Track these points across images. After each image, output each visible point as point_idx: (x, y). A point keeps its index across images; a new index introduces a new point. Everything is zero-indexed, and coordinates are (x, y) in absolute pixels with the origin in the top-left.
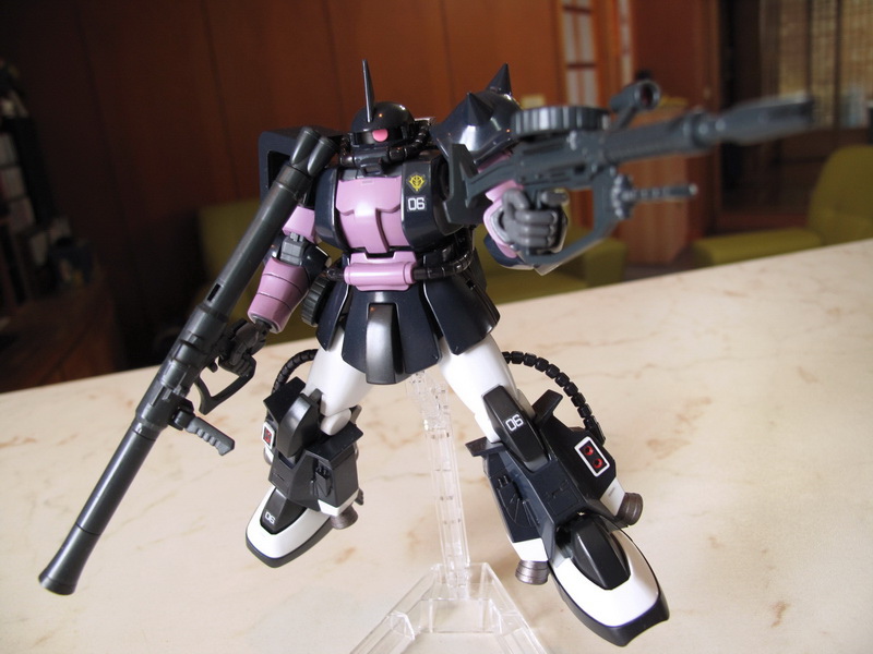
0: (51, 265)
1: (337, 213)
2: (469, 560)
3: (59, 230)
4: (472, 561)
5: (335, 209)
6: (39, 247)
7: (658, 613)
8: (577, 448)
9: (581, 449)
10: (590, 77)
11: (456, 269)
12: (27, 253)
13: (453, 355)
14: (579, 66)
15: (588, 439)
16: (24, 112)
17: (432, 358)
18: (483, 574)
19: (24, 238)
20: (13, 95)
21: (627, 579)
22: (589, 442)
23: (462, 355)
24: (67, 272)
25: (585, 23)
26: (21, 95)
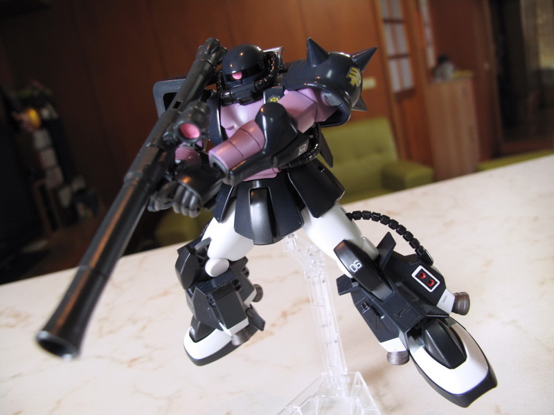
0: (73, 206)
1: (223, 129)
2: (346, 370)
3: (78, 184)
4: (348, 371)
5: (221, 126)
6: (65, 196)
7: (489, 382)
8: (414, 275)
9: (416, 276)
10: (406, 64)
11: (309, 159)
12: (57, 200)
13: (313, 219)
14: (398, 57)
15: (420, 268)
16: (55, 115)
17: (297, 224)
18: (355, 380)
19: (56, 191)
20: (49, 106)
21: (464, 360)
22: (422, 270)
23: (320, 218)
24: (82, 210)
25: (400, 29)
26: (54, 106)
